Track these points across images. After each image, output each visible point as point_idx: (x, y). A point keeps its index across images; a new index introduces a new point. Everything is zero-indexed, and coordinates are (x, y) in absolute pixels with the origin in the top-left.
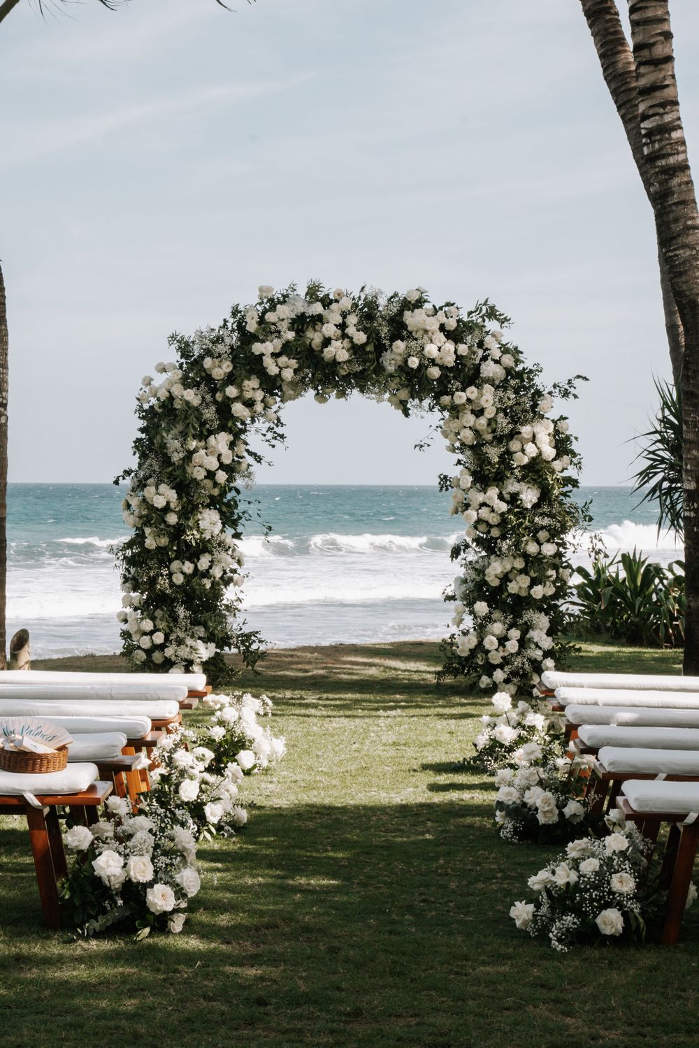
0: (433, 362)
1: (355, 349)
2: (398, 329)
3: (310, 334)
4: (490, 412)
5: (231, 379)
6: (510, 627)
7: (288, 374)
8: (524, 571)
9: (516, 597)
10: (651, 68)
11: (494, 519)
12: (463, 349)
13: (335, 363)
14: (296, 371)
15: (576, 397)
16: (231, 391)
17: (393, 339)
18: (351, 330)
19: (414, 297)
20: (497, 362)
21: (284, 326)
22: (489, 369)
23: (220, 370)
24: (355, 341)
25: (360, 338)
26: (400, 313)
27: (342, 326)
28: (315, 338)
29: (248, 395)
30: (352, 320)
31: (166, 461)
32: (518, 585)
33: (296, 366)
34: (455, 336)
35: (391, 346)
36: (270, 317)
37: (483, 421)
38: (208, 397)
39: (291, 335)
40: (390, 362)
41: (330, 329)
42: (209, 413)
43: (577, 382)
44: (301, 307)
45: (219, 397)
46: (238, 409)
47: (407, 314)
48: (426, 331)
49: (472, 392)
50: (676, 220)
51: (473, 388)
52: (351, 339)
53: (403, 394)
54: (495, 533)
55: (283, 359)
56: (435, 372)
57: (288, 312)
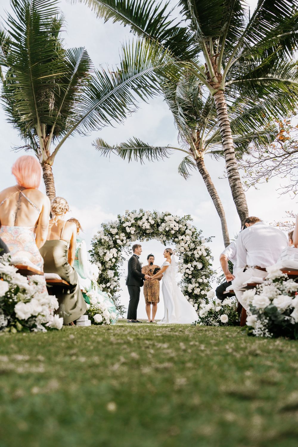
0: (172, 229)
1: (152, 226)
2: (163, 221)
4: (189, 243)
5: (117, 234)
6: (195, 303)
7: (133, 232)
8: (198, 287)
9: (196, 295)
10: (229, 154)
11: (190, 273)
12: (181, 226)
13: (146, 229)
14: (135, 231)
15: (211, 241)
16: (117, 237)
17: (161, 223)
18: (150, 221)
19: (167, 214)
20: (190, 230)
21: (132, 219)
22: (187, 232)
23: (114, 231)
24: (151, 223)
25: (153, 222)
27: (148, 220)
28: (140, 223)
29: (122, 238)
30: (150, 218)
31: (99, 256)
32: (197, 291)
33: (135, 230)
34: (178, 222)
35: (161, 224)
36: (128, 217)
37: (187, 245)
38: (111, 239)
39: (134, 222)
40: (161, 229)
41: (144, 220)
42: (111, 243)
43: (211, 238)
44: (137, 215)
45: (114, 239)
46: (119, 242)
47: (165, 217)
48: (171, 221)
49: (183, 237)
50: (238, 192)
51: (184, 236)
52: (150, 223)
53: (165, 238)
54: (190, 277)
55: (131, 228)
56: (173, 232)
57: (133, 216)
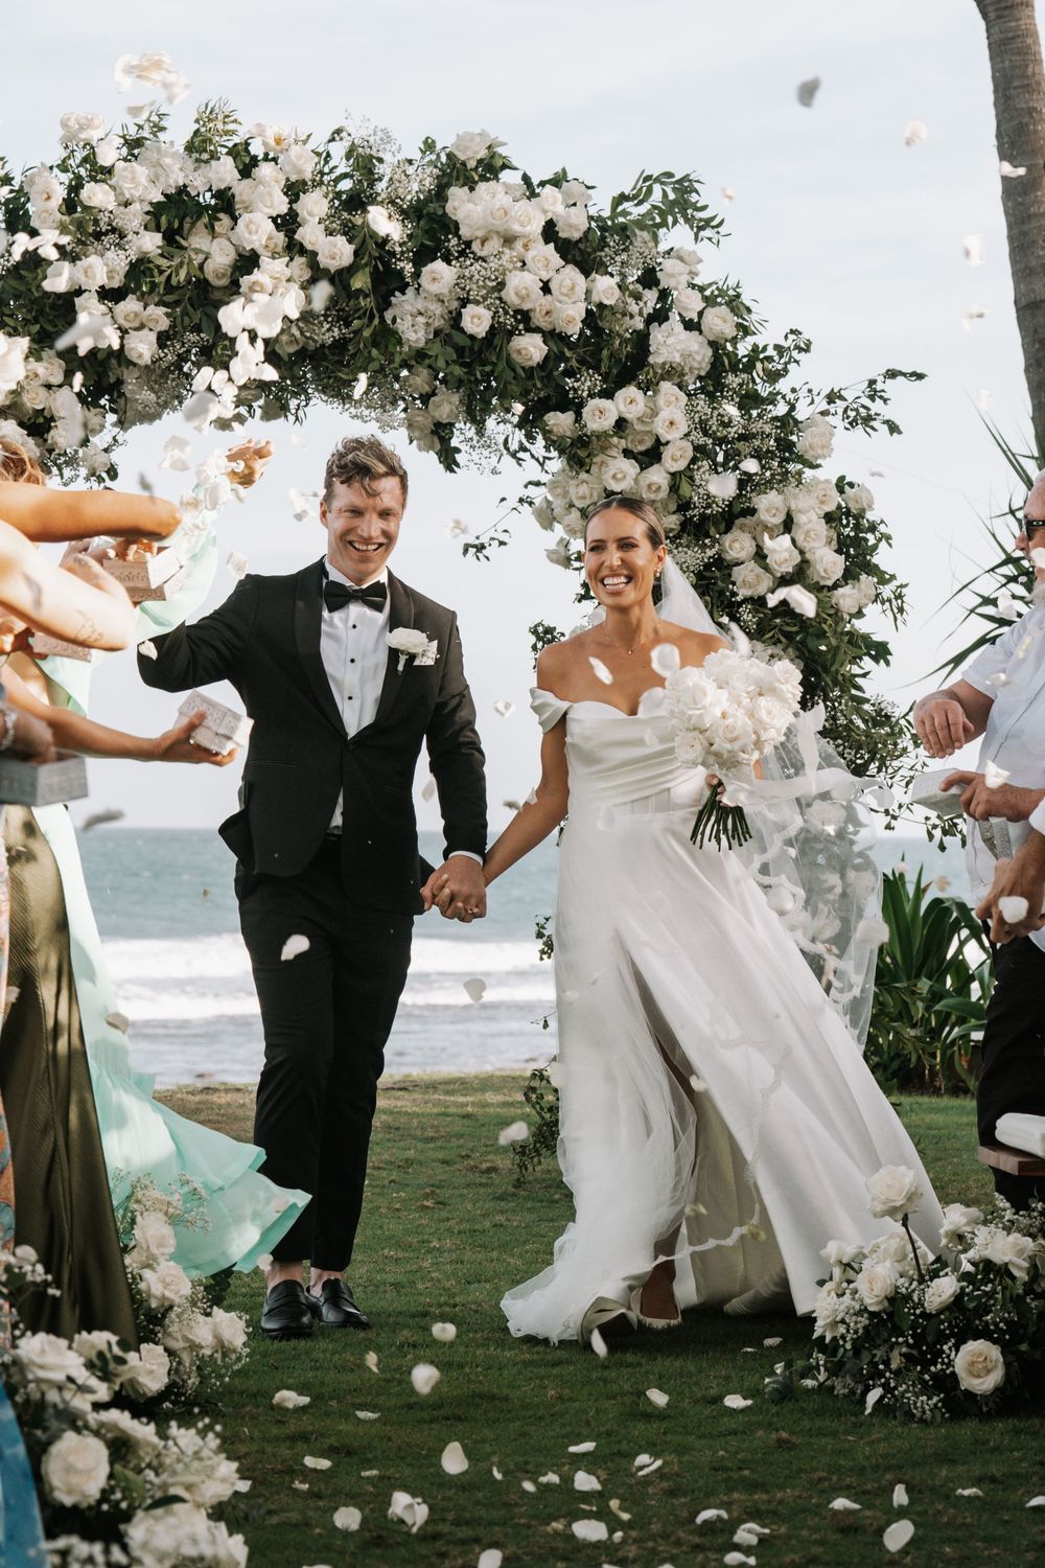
0: (524, 319)
2: (436, 232)
3: (198, 240)
4: (677, 456)
7: (143, 347)
12: (605, 287)
14: (163, 339)
15: (893, 428)
17: (422, 257)
18: (311, 234)
19: (473, 154)
20: (689, 325)
21: (133, 219)
22: (671, 344)
24: (324, 261)
25: (338, 252)
26: (440, 194)
27: (288, 223)
28: (214, 252)
30: (315, 206)
33: (164, 324)
34: (582, 253)
35: (417, 275)
36: (96, 195)
37: (658, 476)
39: (151, 242)
40: (413, 319)
41: (257, 230)
43: (891, 387)
44: (179, 173)
47: (457, 194)
48: (509, 240)
49: (629, 401)
51: (631, 391)
52: (312, 256)
53: (447, 405)
55: (131, 305)
56: (531, 348)
57: (142, 185)
